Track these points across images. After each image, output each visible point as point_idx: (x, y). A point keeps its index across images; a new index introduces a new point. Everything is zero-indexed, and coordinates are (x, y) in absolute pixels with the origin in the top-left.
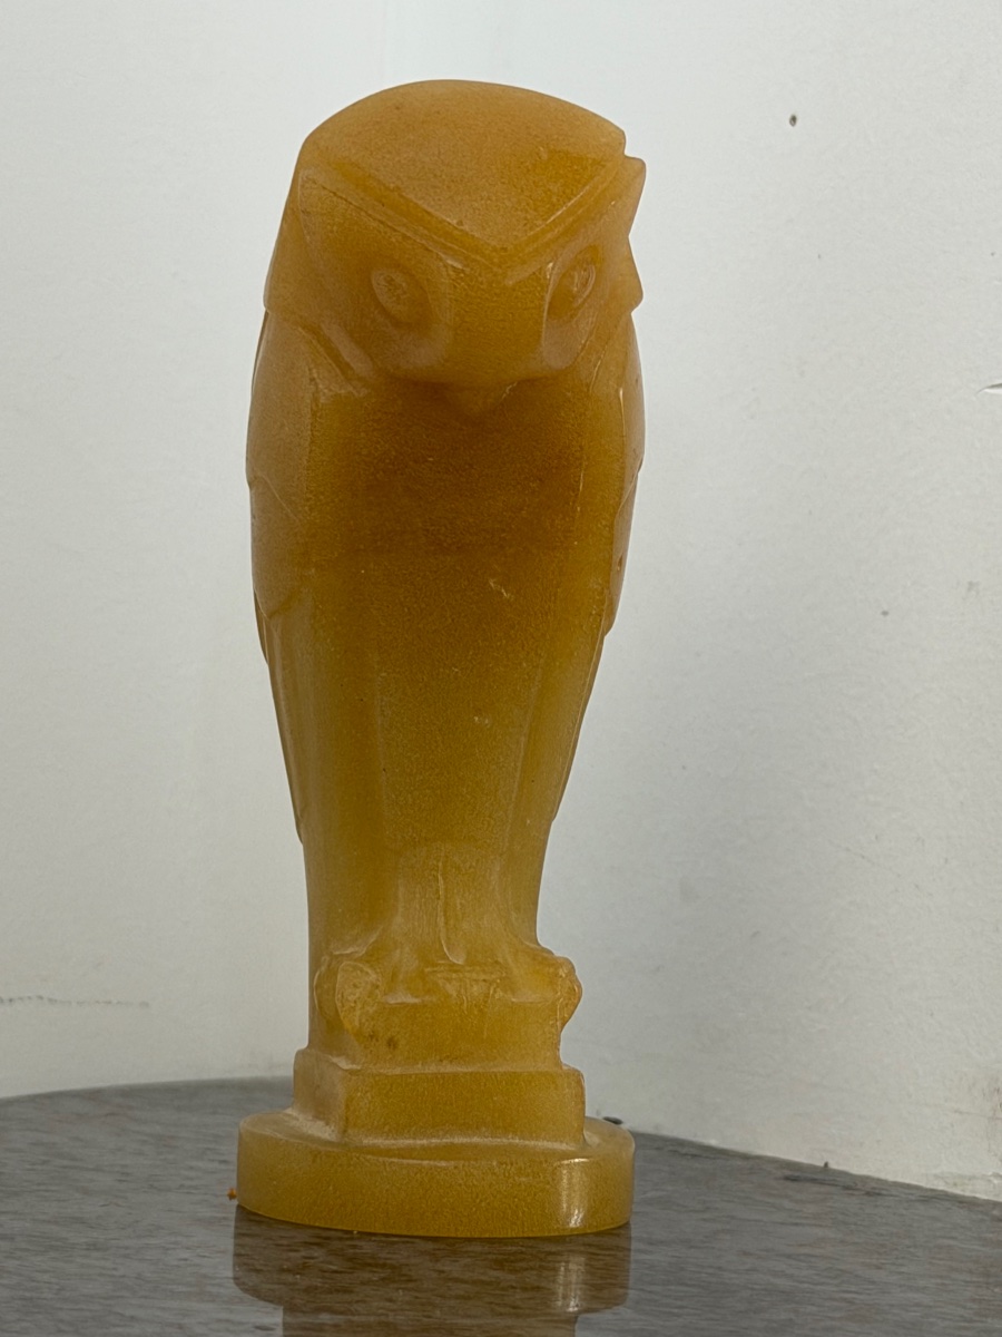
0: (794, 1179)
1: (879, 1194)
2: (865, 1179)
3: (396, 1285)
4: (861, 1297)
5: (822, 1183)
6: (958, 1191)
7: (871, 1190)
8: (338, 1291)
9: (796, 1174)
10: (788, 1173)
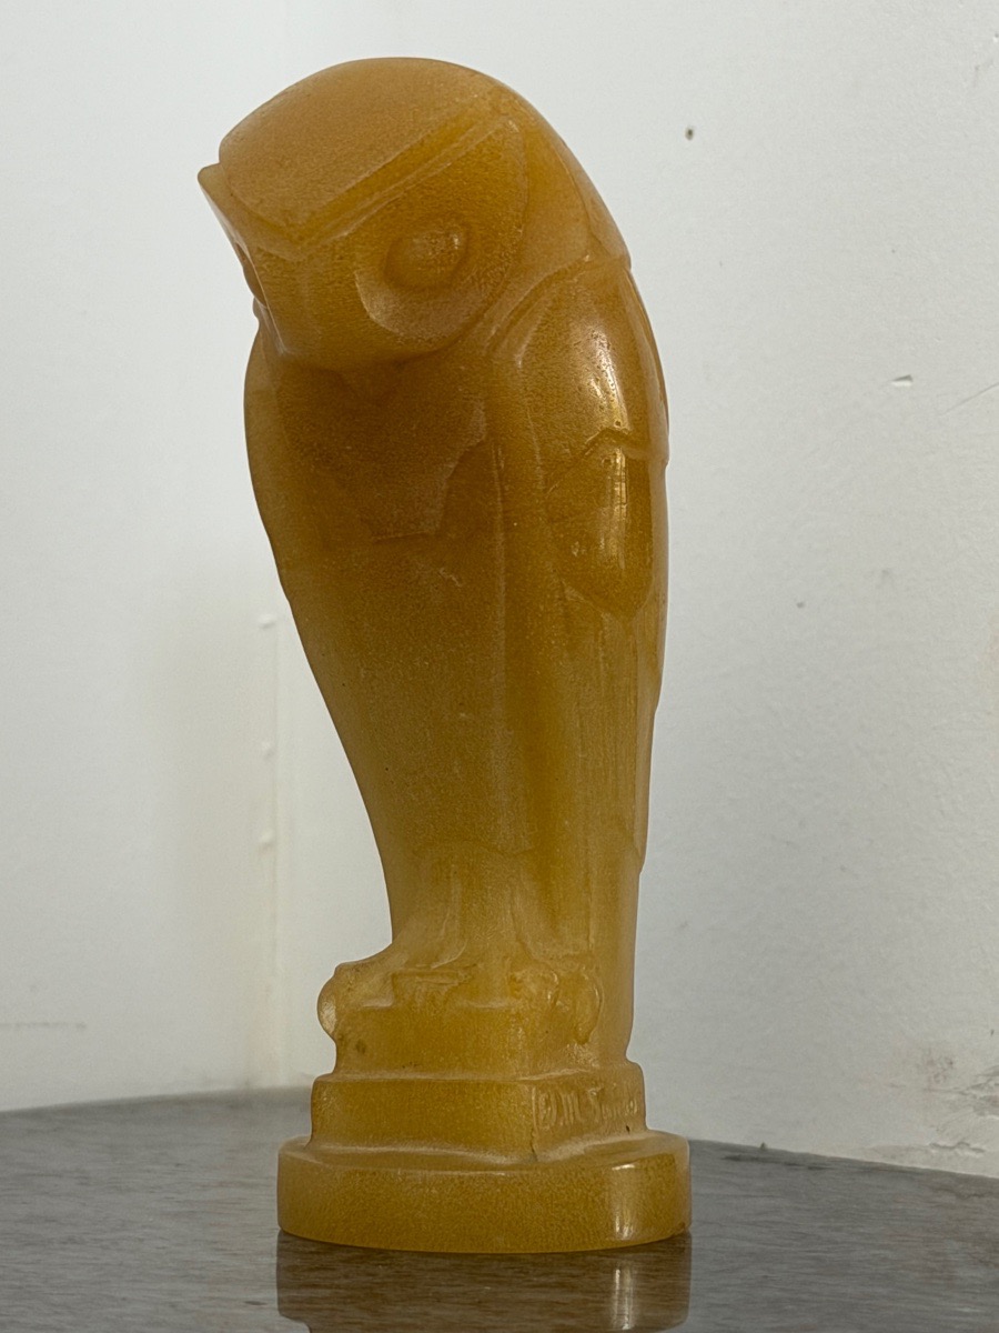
0: (736, 1159)
1: (820, 1169)
2: (805, 1157)
3: (376, 1262)
4: (828, 1255)
5: (764, 1161)
6: (896, 1163)
7: (815, 1166)
8: (318, 1269)
9: (737, 1154)
10: (728, 1154)
